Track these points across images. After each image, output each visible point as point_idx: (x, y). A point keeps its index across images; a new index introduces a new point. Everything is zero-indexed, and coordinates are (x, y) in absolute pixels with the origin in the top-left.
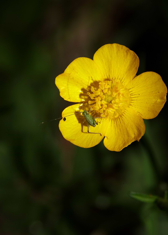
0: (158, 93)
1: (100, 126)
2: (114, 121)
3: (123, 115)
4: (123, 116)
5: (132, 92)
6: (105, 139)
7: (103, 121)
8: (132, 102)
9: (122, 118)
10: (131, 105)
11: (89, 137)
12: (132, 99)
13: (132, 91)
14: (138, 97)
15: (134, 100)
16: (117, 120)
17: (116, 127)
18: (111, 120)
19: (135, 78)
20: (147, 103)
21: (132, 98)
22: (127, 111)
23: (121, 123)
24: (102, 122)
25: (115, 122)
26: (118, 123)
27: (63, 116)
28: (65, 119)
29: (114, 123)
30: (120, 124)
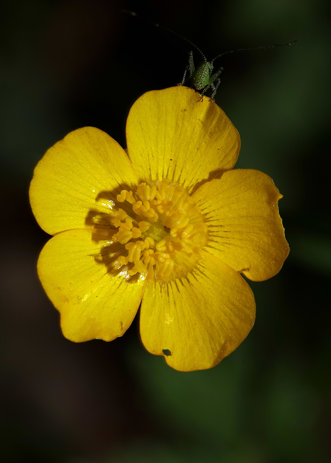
0: (186, 113)
1: (211, 278)
2: (212, 241)
3: (206, 214)
4: (208, 216)
5: (159, 175)
6: (246, 274)
7: (203, 267)
8: (183, 184)
9: (211, 219)
10: (188, 187)
11: (229, 311)
12: (177, 180)
13: (157, 175)
14: (176, 165)
15: (179, 178)
16: (210, 234)
17: (228, 242)
18: (205, 247)
19: (130, 156)
20: (198, 149)
21: (173, 180)
22: (200, 201)
23: (221, 226)
24: (204, 269)
25: (215, 239)
26: (220, 234)
27: (159, 352)
28: (167, 352)
29: (217, 242)
30: (223, 229)
